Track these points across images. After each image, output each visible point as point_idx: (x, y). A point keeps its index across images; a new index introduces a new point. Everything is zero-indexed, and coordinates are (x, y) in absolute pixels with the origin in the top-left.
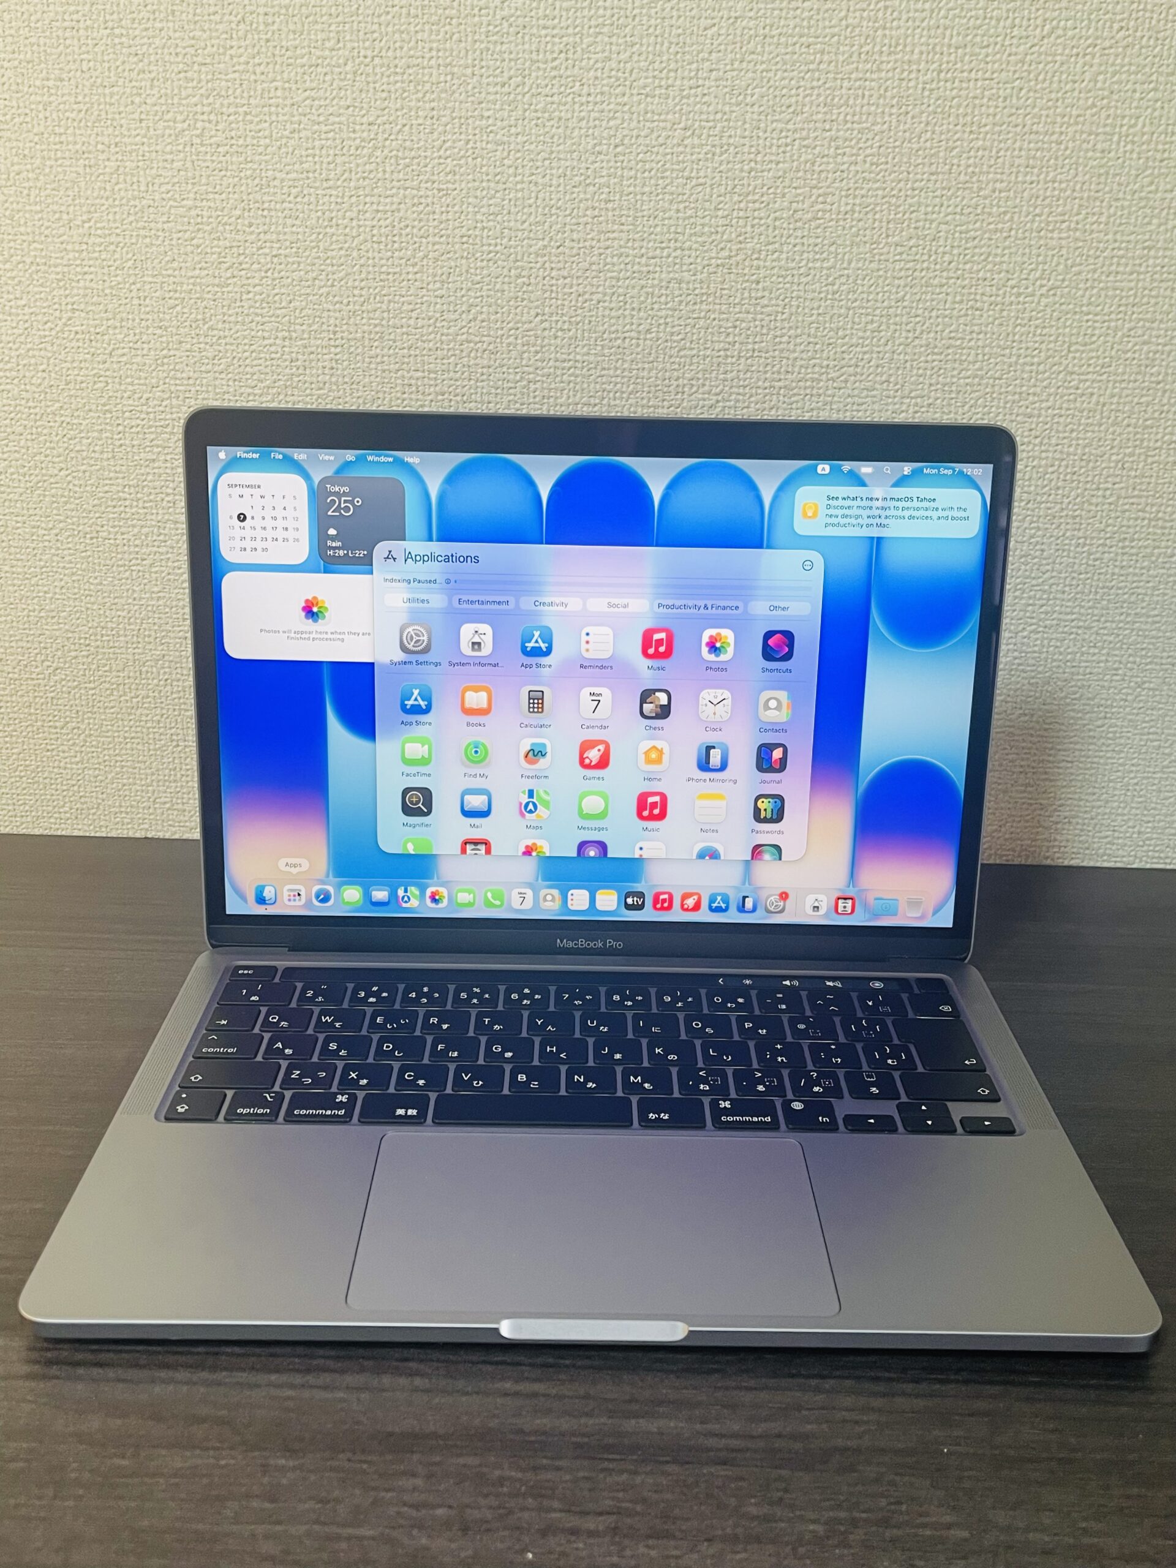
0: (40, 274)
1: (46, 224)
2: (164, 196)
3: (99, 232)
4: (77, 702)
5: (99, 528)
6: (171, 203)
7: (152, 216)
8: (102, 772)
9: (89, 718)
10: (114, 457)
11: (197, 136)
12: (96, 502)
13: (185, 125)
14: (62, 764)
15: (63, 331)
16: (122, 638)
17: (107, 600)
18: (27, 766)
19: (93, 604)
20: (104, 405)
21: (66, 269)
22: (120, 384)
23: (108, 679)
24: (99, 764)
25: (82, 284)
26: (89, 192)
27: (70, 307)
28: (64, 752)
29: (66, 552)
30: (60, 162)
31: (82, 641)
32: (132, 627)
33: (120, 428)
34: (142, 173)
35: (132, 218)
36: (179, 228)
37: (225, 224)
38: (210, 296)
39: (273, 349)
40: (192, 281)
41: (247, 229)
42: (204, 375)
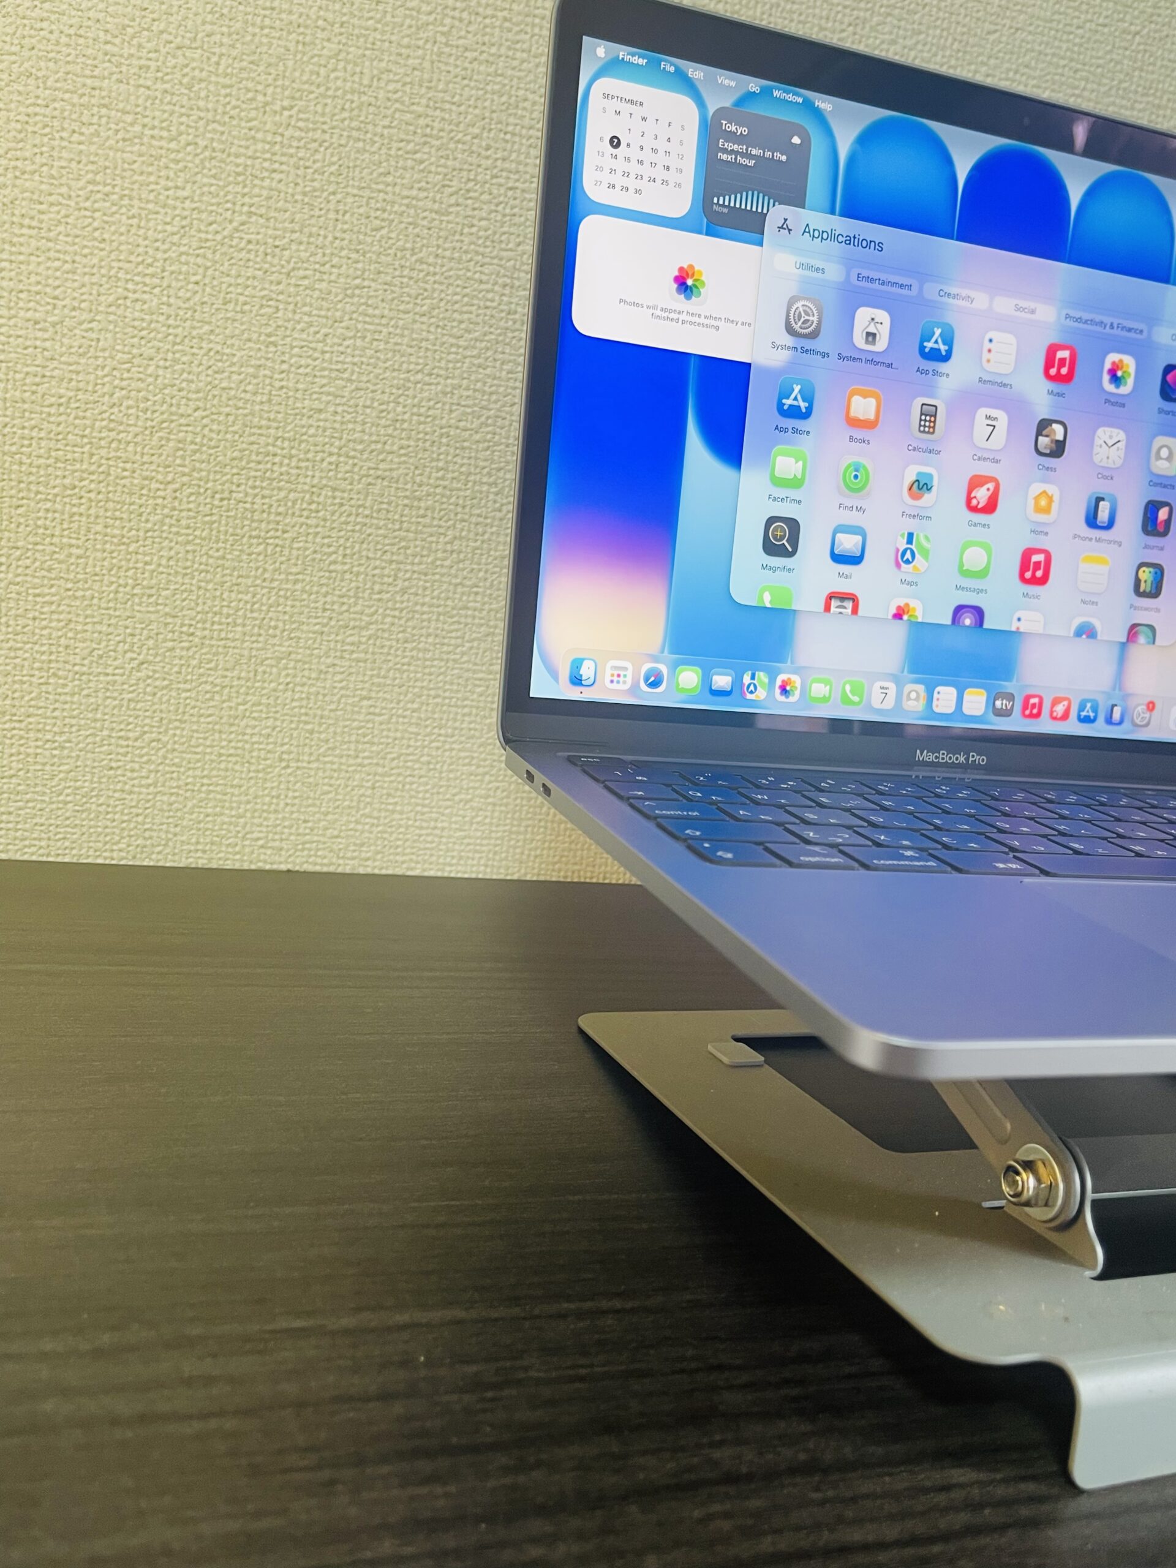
0: (213, 162)
1: (234, 102)
2: (390, 95)
3: (301, 124)
4: (164, 707)
5: (234, 488)
6: (397, 105)
7: (371, 117)
8: (181, 799)
9: (176, 728)
10: (270, 401)
11: (443, 34)
12: (236, 454)
13: (431, 18)
14: (127, 787)
15: (231, 238)
16: (239, 629)
17: (228, 578)
18: (77, 789)
19: (210, 581)
20: (269, 335)
21: (249, 162)
22: (294, 312)
23: (210, 679)
24: (178, 787)
25: (267, 183)
26: (297, 74)
27: (245, 209)
28: (133, 771)
29: (184, 514)
30: (266, 31)
31: (185, 629)
32: (255, 615)
33: (285, 367)
34: (367, 63)
35: (346, 115)
36: (402, 136)
37: (458, 142)
38: (425, 223)
39: (490, 296)
40: (406, 201)
41: (484, 153)
42: (401, 316)
